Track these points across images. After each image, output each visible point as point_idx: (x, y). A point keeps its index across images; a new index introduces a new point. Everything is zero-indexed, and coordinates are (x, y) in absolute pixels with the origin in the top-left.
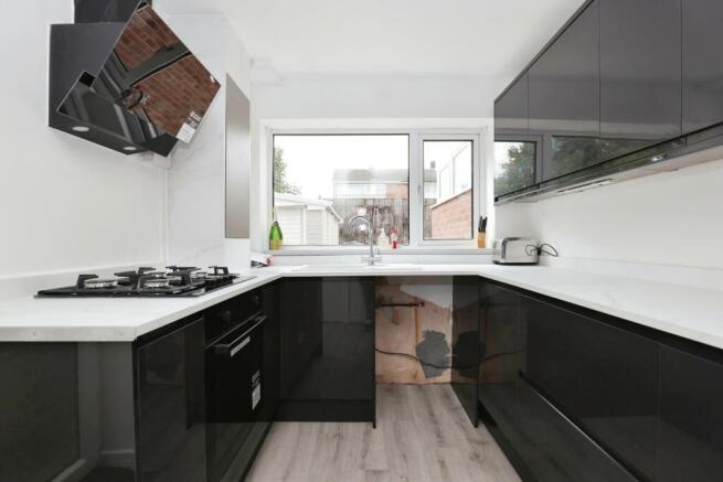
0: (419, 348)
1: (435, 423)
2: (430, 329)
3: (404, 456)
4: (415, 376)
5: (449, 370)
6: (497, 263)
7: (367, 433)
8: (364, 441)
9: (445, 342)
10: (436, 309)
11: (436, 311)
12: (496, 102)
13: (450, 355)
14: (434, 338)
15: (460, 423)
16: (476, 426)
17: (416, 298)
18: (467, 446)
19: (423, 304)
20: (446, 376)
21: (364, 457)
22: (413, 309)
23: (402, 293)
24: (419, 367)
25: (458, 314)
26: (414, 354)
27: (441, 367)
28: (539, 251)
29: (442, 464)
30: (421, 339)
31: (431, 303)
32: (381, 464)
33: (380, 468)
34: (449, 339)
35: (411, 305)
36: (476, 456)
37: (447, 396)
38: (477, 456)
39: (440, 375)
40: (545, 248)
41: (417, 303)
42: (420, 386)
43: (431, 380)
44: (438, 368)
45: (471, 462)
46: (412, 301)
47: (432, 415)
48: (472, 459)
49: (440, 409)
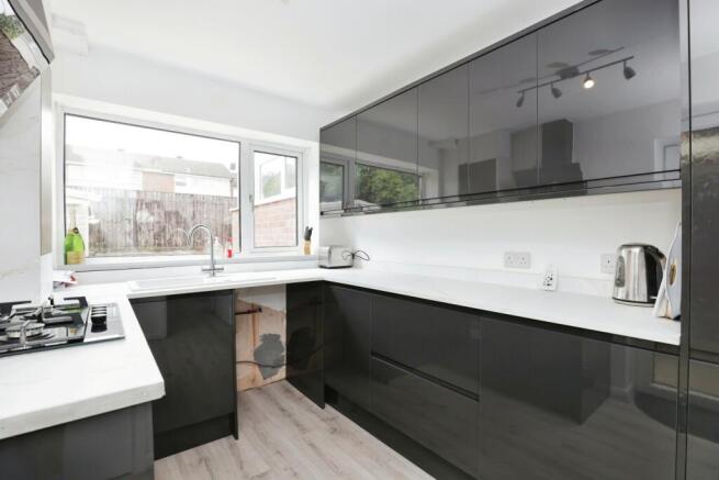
0: (257, 353)
1: (290, 416)
2: (266, 333)
3: (278, 452)
4: (253, 381)
5: (284, 367)
6: (322, 267)
7: (231, 446)
8: (233, 454)
9: (280, 343)
10: (272, 313)
11: (271, 315)
12: (322, 130)
13: (284, 353)
14: (271, 339)
15: (309, 409)
16: (323, 407)
17: (253, 305)
18: (323, 425)
19: (260, 310)
20: (282, 373)
21: (242, 468)
22: (250, 316)
23: (240, 301)
24: (257, 370)
25: (291, 315)
26: (252, 359)
27: (276, 366)
28: (353, 255)
29: (312, 445)
30: (259, 343)
31: (268, 308)
32: (262, 467)
33: (262, 471)
34: (283, 339)
35: (249, 312)
36: (334, 431)
37: (288, 391)
38: (336, 430)
39: (276, 373)
40: (358, 254)
41: (255, 310)
42: (259, 389)
43: (269, 380)
44: (274, 367)
45: (332, 436)
46: (250, 308)
47: (283, 410)
48: (332, 433)
49: (287, 403)
